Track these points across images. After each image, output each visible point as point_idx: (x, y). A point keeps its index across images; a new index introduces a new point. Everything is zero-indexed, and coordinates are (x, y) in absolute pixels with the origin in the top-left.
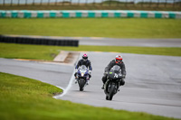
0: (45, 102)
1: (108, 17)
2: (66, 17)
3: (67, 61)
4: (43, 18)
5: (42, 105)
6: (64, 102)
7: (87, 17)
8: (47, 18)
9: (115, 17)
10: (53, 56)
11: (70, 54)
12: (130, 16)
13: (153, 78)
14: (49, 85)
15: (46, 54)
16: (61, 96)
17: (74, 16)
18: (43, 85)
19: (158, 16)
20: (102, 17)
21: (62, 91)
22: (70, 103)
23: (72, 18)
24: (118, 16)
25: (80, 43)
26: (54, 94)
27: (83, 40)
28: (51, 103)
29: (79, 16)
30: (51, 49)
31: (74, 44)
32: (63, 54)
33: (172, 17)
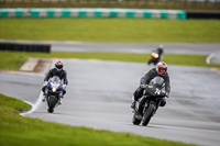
0: (10, 121)
2: (35, 16)
3: (36, 70)
5: (7, 124)
6: (33, 120)
8: (12, 18)
10: (18, 64)
11: (40, 62)
12: (113, 16)
14: (14, 100)
15: (11, 63)
16: (30, 112)
18: (8, 99)
19: (147, 16)
20: (79, 17)
21: (30, 107)
22: (40, 121)
23: (43, 18)
24: (98, 16)
25: (53, 49)
26: (21, 111)
27: (56, 45)
28: (18, 122)
29: (51, 16)
30: (17, 55)
31: (45, 49)
32: (31, 62)
33: (164, 17)
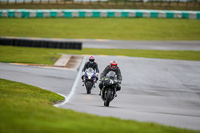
0: (45, 111)
1: (114, 17)
2: (67, 16)
3: (69, 65)
4: (42, 17)
5: (42, 114)
6: (66, 111)
7: (92, 17)
8: (47, 17)
9: (122, 17)
10: (54, 60)
11: (72, 57)
12: (139, 16)
13: (164, 85)
14: (49, 92)
15: (46, 58)
16: (63, 104)
17: (77, 15)
18: (43, 91)
19: (170, 16)
20: (108, 17)
21: (64, 99)
22: (72, 112)
23: (75, 17)
24: (125, 16)
25: (84, 46)
26: (55, 102)
28: (52, 112)
29: (82, 16)
30: (51, 52)
31: (77, 46)
32: (64, 57)
33: (185, 17)
